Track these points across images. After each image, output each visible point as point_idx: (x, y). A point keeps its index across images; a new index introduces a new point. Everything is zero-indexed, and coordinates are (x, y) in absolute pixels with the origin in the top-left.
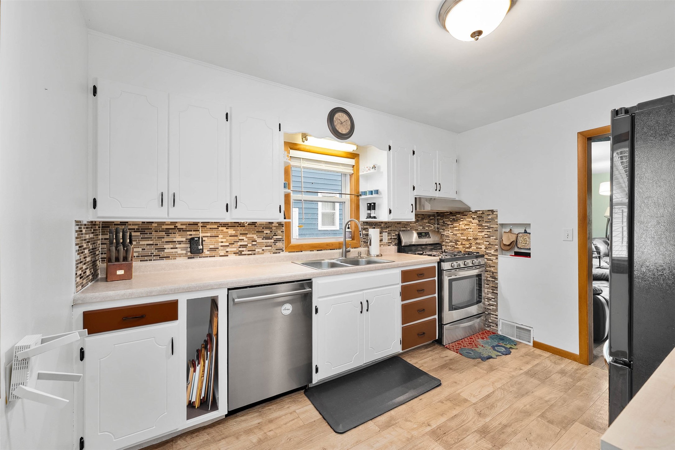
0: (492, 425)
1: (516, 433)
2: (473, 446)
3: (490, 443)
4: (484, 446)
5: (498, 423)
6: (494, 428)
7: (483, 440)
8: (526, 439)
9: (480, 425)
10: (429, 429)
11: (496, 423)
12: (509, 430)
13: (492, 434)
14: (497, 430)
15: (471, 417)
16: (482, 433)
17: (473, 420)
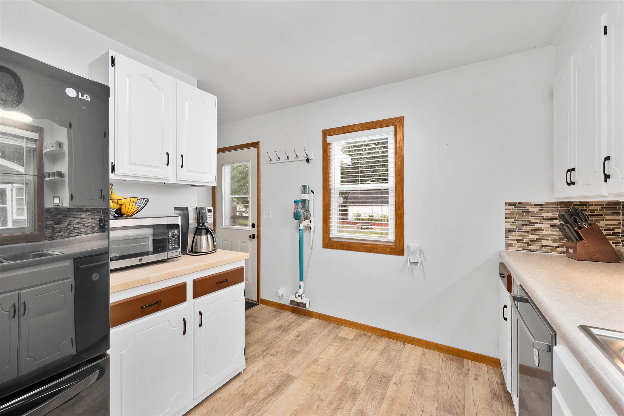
0: (349, 404)
1: (329, 403)
2: (359, 378)
3: (348, 386)
4: (352, 381)
5: (345, 408)
6: (348, 401)
7: (354, 385)
8: (322, 400)
9: (359, 400)
10: (394, 380)
11: (346, 409)
12: (335, 405)
13: (349, 394)
14: (345, 400)
15: (368, 406)
16: (355, 392)
17: (366, 403)
